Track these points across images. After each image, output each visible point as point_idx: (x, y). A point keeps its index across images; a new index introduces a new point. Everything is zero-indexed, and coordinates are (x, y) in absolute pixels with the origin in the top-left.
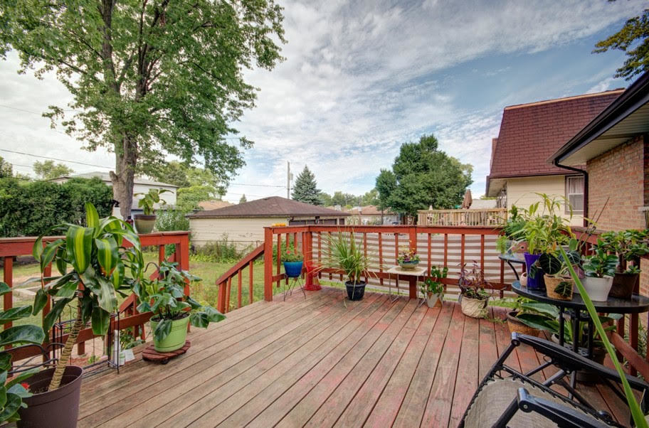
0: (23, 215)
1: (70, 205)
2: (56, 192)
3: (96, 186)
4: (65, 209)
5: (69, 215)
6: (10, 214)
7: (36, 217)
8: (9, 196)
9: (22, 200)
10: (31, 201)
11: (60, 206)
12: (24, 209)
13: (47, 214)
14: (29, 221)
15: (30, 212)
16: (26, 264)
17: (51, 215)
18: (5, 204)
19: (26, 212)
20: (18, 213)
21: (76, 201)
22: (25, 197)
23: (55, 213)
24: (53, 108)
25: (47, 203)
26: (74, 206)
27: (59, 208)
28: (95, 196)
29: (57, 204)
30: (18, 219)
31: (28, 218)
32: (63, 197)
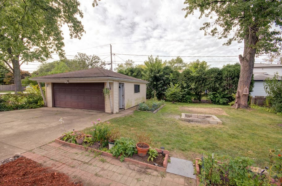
0: (203, 83)
1: (222, 78)
2: (216, 72)
3: (236, 67)
4: (219, 80)
5: (221, 83)
6: (199, 82)
7: (208, 83)
8: (198, 75)
9: (203, 76)
10: (206, 77)
11: (217, 79)
12: (204, 80)
13: (212, 82)
14: (205, 85)
15: (206, 81)
16: (203, 103)
17: (213, 83)
18: (197, 78)
19: (204, 81)
20: (201, 82)
21: (224, 76)
22: (205, 75)
23: (215, 82)
24: (205, 24)
25: (212, 77)
26: (224, 78)
27: (217, 80)
28: (234, 73)
29: (216, 77)
30: (201, 84)
31: (204, 84)
32: (219, 74)
